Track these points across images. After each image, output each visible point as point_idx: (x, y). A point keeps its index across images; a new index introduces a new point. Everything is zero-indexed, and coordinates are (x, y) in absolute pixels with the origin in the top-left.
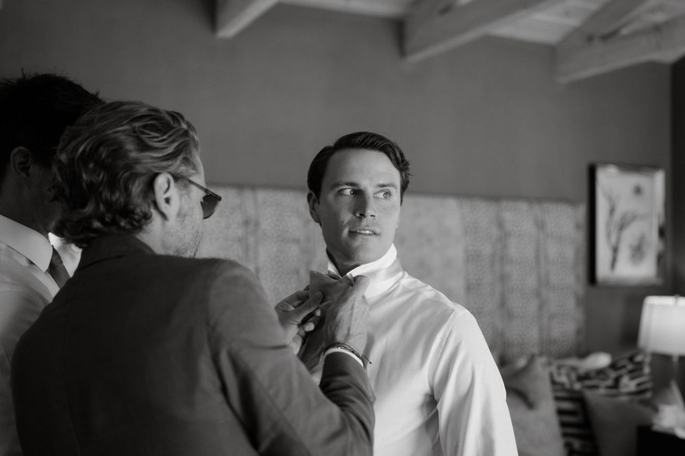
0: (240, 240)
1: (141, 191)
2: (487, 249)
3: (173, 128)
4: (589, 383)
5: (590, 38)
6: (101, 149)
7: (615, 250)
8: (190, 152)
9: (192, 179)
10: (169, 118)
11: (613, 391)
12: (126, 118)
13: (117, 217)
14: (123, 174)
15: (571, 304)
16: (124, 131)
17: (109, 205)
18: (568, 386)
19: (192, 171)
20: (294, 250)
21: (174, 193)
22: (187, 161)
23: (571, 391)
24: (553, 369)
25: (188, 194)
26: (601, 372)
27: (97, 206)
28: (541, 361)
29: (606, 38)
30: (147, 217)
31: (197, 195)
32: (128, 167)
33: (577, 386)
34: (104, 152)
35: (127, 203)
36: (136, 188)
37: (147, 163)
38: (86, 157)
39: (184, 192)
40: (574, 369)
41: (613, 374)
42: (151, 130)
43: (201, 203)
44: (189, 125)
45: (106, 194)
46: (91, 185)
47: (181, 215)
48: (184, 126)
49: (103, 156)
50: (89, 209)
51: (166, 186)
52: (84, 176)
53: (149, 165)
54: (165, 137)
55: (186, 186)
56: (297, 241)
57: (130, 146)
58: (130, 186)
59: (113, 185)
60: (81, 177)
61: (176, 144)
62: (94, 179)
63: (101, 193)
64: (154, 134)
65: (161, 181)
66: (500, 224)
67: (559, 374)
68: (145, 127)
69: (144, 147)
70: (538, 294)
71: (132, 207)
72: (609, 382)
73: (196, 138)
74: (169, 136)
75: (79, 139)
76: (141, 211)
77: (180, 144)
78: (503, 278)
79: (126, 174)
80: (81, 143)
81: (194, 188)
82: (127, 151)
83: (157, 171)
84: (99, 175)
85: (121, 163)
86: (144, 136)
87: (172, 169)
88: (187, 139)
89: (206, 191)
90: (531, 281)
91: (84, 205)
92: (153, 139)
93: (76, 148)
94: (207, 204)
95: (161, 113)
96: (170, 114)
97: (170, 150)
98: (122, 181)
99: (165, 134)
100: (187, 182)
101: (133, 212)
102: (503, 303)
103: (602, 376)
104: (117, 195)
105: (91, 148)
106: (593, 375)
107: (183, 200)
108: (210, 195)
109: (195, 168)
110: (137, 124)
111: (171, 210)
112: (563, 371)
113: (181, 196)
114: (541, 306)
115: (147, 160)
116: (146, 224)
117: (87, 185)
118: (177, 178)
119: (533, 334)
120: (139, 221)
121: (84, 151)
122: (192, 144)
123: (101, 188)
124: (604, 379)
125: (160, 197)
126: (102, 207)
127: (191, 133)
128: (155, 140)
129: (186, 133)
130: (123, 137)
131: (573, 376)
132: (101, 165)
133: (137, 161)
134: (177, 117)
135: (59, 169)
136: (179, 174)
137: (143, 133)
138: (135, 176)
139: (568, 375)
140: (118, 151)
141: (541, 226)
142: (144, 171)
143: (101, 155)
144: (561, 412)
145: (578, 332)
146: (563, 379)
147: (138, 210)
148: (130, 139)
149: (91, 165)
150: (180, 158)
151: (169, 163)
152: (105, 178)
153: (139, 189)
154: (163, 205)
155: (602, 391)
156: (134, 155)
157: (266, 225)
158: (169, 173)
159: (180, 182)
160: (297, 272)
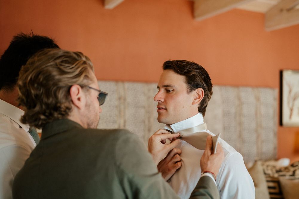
0: (117, 107)
1: (64, 95)
2: (233, 110)
3: (77, 60)
4: (281, 173)
5: (282, 10)
6: (40, 76)
7: (291, 110)
8: (88, 72)
9: (91, 86)
10: (75, 56)
11: (292, 177)
12: (52, 58)
13: (52, 111)
14: (53, 88)
15: (271, 136)
16: (51, 65)
17: (47, 105)
18: (271, 175)
19: (90, 82)
20: (142, 111)
21: (82, 94)
22: (86, 77)
23: (273, 177)
24: (265, 167)
25: (90, 94)
26: (286, 168)
27: (42, 107)
28: (259, 163)
29: (289, 10)
30: (69, 109)
31: (95, 94)
32: (55, 84)
33: (276, 175)
34: (41, 78)
35: (56, 103)
36: (61, 95)
37: (65, 81)
38: (32, 82)
39: (87, 93)
40: (274, 167)
41: (292, 169)
42: (66, 63)
43: (98, 98)
44: (86, 57)
45: (45, 100)
46: (37, 96)
47: (87, 106)
48: (84, 59)
49: (41, 80)
50: (37, 108)
51: (77, 92)
52: (33, 92)
53: (66, 82)
54: (73, 66)
55: (88, 90)
56: (144, 107)
57: (55, 73)
58: (57, 94)
59: (48, 94)
60: (31, 92)
61: (79, 69)
62: (38, 92)
63: (42, 100)
64: (67, 65)
65: (74, 90)
66: (239, 99)
67: (267, 170)
68: (62, 62)
69: (63, 72)
70: (256, 131)
71: (59, 105)
72: (291, 173)
73: (91, 64)
74: (76, 65)
75: (28, 73)
76: (65, 106)
77: (82, 69)
78: (240, 124)
79: (55, 88)
80: (29, 75)
81: (92, 91)
82: (54, 76)
83: (70, 84)
84: (40, 90)
85: (51, 83)
86: (62, 67)
87: (79, 82)
88: (85, 65)
89: (99, 91)
90: (253, 125)
91: (35, 106)
92: (67, 68)
93: (27, 77)
94: (100, 98)
95: (70, 53)
96: (75, 53)
97: (77, 72)
98: (52, 92)
99: (73, 64)
100: (88, 88)
101: (60, 107)
102: (240, 136)
103: (287, 170)
104: (51, 99)
105: (34, 77)
106: (283, 170)
107: (87, 98)
108: (101, 93)
109: (91, 80)
110: (58, 61)
111: (82, 104)
112: (269, 168)
113: (86, 96)
114: (258, 137)
115: (65, 80)
116: (70, 112)
117: (35, 96)
118: (82, 86)
119: (254, 150)
120: (65, 111)
121: (31, 79)
122: (89, 68)
123: (42, 96)
124: (288, 172)
125: (74, 97)
126: (44, 107)
127: (88, 62)
128: (68, 68)
129: (85, 63)
130: (50, 69)
131: (274, 170)
132: (41, 85)
133: (59, 81)
134: (79, 54)
135: (20, 89)
136: (83, 84)
137: (61, 65)
138: (60, 88)
139: (272, 170)
140: (49, 77)
141: (258, 99)
142: (64, 85)
143: (40, 80)
144: (269, 188)
145: (275, 149)
146: (269, 172)
147: (63, 106)
148: (55, 69)
149: (36, 85)
150: (83, 76)
151: (77, 79)
152: (44, 92)
153: (63, 95)
154: (76, 102)
155: (287, 177)
156: (57, 77)
157: (129, 99)
158: (78, 84)
159: (84, 88)
160: (144, 122)
